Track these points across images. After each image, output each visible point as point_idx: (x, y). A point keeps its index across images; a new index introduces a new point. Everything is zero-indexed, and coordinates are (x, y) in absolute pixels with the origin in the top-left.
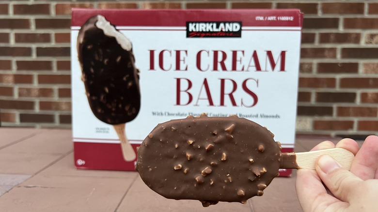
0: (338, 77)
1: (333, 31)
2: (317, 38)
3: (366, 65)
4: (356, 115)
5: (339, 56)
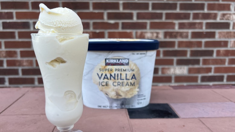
0: (204, 40)
1: (201, 12)
2: (191, 16)
3: (220, 33)
4: (213, 64)
5: (204, 27)
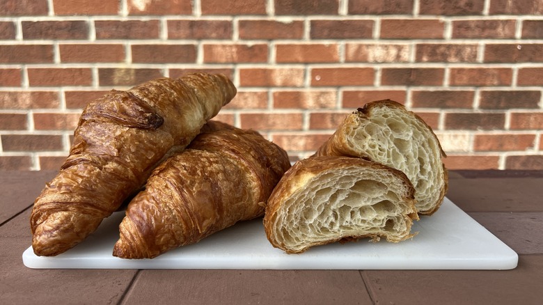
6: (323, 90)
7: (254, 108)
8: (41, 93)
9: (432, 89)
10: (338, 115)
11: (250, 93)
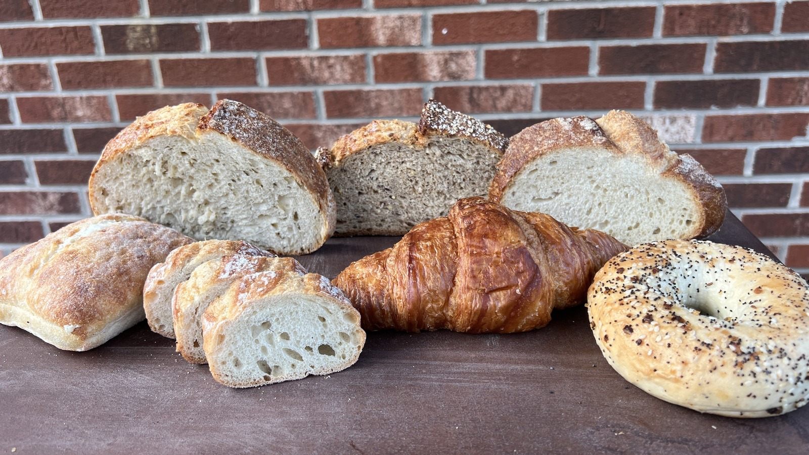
6: (455, 49)
7: (345, 82)
8: (23, 67)
9: (634, 43)
10: (480, 89)
11: (337, 57)
